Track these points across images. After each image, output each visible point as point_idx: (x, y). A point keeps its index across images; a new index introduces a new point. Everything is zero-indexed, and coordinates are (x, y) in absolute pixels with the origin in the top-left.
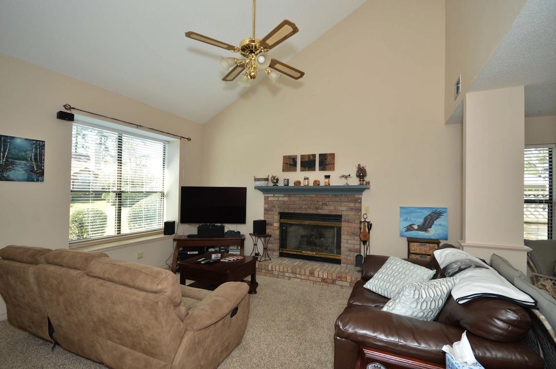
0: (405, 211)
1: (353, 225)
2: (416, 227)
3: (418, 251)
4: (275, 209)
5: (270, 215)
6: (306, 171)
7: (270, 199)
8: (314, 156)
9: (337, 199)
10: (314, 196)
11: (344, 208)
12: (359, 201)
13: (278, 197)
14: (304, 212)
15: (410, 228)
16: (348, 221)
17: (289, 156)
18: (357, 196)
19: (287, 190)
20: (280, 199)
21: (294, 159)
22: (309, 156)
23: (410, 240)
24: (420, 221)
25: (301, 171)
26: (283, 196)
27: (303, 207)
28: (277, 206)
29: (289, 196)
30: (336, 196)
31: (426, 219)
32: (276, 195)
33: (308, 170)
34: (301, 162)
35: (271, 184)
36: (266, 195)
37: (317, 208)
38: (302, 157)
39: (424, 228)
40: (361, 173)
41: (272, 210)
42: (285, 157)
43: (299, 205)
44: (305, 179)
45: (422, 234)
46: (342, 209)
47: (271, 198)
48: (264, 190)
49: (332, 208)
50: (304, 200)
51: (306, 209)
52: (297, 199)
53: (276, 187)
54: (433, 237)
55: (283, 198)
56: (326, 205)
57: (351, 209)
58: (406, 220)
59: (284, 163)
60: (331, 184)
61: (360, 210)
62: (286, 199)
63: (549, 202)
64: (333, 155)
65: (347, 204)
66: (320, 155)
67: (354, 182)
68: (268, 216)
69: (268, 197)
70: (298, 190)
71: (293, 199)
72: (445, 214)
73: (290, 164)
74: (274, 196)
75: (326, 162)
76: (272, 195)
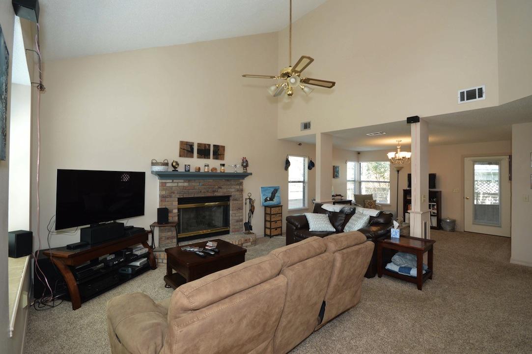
0: (264, 189)
1: (239, 202)
2: (268, 199)
3: (274, 213)
4: (173, 195)
5: (168, 202)
6: (202, 158)
7: (168, 185)
8: (209, 145)
9: (228, 183)
10: (211, 181)
11: (233, 190)
12: (241, 184)
13: (178, 183)
14: (203, 196)
15: (266, 200)
16: (236, 200)
17: (187, 142)
18: (241, 181)
19: (188, 175)
20: (180, 184)
21: (191, 146)
22: (205, 145)
23: (266, 207)
24: (270, 195)
25: (198, 158)
26: (183, 181)
27: (203, 191)
28: (176, 192)
29: (189, 181)
30: (228, 180)
31: (272, 193)
32: (175, 181)
33: (205, 158)
34: (198, 150)
35: (171, 169)
36: (164, 181)
37: (214, 192)
38: (199, 145)
39: (271, 199)
40: (245, 164)
41: (171, 197)
42: (182, 143)
43: (198, 189)
44: (205, 166)
45: (271, 203)
46: (232, 190)
47: (169, 183)
48: (161, 175)
49: (225, 190)
50: (203, 185)
51: (204, 192)
52: (198, 184)
53: (175, 173)
54: (276, 204)
55: (182, 183)
56: (220, 188)
57: (238, 190)
58: (264, 195)
59: (181, 148)
60: (226, 172)
61: (242, 191)
62: (186, 184)
63: (304, 182)
64: (223, 147)
65: (235, 186)
66: (214, 146)
67: (240, 170)
68: (166, 203)
69: (166, 183)
70: (198, 175)
71: (194, 184)
72: (279, 190)
73: (187, 149)
74: (173, 182)
75: (218, 152)
76: (171, 181)
